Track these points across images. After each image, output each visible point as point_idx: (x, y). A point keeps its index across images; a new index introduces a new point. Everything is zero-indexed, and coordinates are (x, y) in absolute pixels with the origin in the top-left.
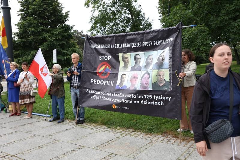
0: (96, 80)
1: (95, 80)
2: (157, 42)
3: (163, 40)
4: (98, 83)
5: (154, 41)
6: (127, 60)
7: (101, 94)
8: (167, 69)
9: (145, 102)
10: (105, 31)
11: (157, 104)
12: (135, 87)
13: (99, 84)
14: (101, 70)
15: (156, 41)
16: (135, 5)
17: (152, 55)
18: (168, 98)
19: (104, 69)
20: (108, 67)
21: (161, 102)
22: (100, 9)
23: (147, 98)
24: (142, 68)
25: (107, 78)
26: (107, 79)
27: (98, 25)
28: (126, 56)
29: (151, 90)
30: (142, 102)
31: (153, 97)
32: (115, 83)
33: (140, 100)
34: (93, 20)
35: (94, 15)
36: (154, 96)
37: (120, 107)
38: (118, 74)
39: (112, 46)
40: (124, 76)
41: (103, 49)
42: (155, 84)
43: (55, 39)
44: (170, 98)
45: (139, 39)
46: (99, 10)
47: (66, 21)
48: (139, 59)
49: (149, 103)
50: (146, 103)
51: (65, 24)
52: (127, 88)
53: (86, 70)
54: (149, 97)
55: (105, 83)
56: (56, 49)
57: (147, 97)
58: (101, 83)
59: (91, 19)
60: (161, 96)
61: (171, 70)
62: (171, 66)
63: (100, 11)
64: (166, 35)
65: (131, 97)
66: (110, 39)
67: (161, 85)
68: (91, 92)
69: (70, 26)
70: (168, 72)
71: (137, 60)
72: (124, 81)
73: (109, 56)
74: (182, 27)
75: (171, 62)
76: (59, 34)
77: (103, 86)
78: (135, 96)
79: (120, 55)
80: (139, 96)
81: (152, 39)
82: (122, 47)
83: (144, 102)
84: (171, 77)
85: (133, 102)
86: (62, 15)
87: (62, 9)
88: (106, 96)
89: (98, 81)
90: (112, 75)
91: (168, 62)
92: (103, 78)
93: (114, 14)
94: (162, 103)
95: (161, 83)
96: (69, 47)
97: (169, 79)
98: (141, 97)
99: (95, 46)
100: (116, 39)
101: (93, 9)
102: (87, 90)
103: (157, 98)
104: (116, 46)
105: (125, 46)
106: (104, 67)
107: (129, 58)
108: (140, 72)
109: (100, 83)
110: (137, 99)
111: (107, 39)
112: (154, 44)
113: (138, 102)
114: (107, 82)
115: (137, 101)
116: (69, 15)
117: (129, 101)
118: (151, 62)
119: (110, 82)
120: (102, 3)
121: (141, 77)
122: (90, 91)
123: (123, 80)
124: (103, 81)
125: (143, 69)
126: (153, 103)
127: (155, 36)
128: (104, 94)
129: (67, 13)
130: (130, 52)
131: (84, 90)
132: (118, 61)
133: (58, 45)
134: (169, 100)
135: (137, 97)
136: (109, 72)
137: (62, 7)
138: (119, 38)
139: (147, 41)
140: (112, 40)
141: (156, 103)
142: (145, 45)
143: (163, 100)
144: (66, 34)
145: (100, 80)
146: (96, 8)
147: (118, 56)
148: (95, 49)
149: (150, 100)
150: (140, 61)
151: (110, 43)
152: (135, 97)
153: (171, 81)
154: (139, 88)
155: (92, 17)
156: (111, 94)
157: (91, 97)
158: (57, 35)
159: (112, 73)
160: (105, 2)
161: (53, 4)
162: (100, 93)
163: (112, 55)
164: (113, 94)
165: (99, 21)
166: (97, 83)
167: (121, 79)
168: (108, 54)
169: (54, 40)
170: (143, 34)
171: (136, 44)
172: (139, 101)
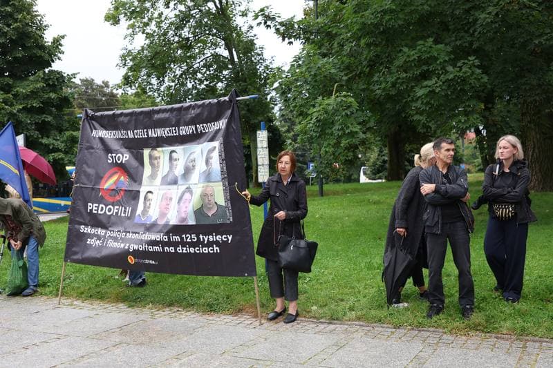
0: (97, 205)
1: (95, 205)
2: (203, 126)
3: (213, 123)
4: (102, 210)
5: (198, 126)
6: (158, 163)
7: (108, 235)
8: (218, 182)
9: (185, 249)
10: (162, 89)
11: (207, 252)
12: (168, 219)
13: (102, 213)
14: (109, 184)
15: (201, 125)
16: (241, 25)
17: (194, 152)
18: (227, 238)
19: (116, 183)
20: (122, 177)
21: (215, 246)
22: (148, 30)
23: (188, 240)
24: (179, 179)
25: (119, 201)
26: (119, 203)
27: (144, 72)
28: (156, 153)
29: (194, 223)
30: (179, 249)
31: (199, 239)
32: (134, 211)
33: (175, 244)
34: (129, 61)
35: (130, 48)
36: (201, 237)
37: (141, 261)
38: (139, 192)
39: (131, 135)
40: (150, 196)
41: (116, 139)
42: (199, 213)
43: (21, 107)
44: (230, 238)
45: (174, 121)
46: (147, 34)
47: (53, 62)
48: (176, 160)
49: (192, 250)
50: (187, 250)
51: (50, 68)
52: (152, 220)
53: (83, 184)
54: (191, 239)
55: (116, 211)
56: (22, 135)
57: (187, 238)
58: (107, 212)
59: (123, 57)
60: (213, 235)
61: (227, 183)
62: (226, 175)
63: (149, 36)
64: (215, 112)
65: (159, 240)
66: (125, 119)
67: (210, 215)
68: (89, 231)
69: (65, 75)
70: (221, 188)
71: (173, 161)
72: (149, 208)
73: (125, 155)
74: (238, 99)
75: (225, 168)
76: (34, 94)
77: (112, 217)
78: (166, 237)
79: (146, 152)
80: (174, 237)
81: (193, 122)
82: (146, 136)
83: (183, 250)
84: (229, 197)
85: (163, 249)
86: (42, 47)
87: (42, 28)
88: (115, 239)
89: (102, 208)
90: (129, 193)
91: (219, 168)
92: (112, 201)
93: (186, 45)
94: (216, 249)
95: (210, 209)
96: (61, 131)
97: (224, 201)
98: (177, 238)
99: (100, 134)
100: (136, 120)
101: (131, 30)
102: (82, 227)
103: (206, 239)
104: (137, 134)
105: (151, 133)
106: (115, 178)
107: (162, 157)
108: (175, 187)
109: (105, 212)
110: (169, 244)
111: (122, 119)
112: (199, 130)
113: (172, 250)
114: (118, 209)
115: (171, 248)
116: (61, 45)
117: (156, 248)
118: (194, 166)
119: (125, 208)
120: (156, 15)
121: (178, 199)
122: (86, 229)
123: (148, 203)
124: (112, 208)
125: (180, 182)
126: (199, 250)
127: (198, 115)
128: (112, 234)
129: (57, 42)
130: (162, 147)
131: (77, 226)
132: (142, 163)
133: (31, 124)
134: (229, 242)
135: (169, 238)
136: (123, 188)
137: (45, 24)
138: (141, 117)
139: (186, 124)
140: (129, 121)
141: (206, 250)
142: (184, 133)
143: (217, 243)
144: (53, 95)
145: (106, 206)
146: (137, 30)
147: (142, 155)
148: (101, 139)
149: (193, 245)
150: (176, 165)
151: (126, 127)
152: (167, 240)
153: (230, 205)
154: (174, 221)
155: (124, 51)
156: (124, 234)
157: (88, 242)
158: (26, 97)
159: (130, 191)
160: (162, 13)
161: (20, 17)
162: (106, 234)
163: (132, 153)
164: (128, 234)
165: (145, 65)
166: (99, 212)
167: (145, 203)
168: (124, 150)
169: (19, 111)
170: (180, 109)
171: (170, 130)
172: (173, 248)
